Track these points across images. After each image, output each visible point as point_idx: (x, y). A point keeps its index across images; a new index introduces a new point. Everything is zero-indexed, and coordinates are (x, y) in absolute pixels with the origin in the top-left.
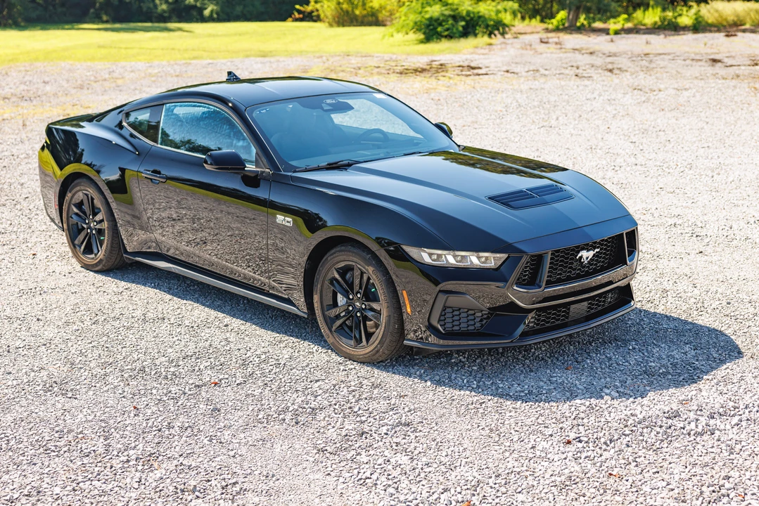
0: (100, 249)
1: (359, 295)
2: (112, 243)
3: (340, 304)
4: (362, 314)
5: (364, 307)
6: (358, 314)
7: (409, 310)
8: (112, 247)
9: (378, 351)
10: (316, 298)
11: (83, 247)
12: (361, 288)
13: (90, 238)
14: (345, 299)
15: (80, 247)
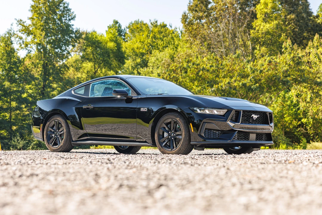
0: (61, 142)
1: (173, 131)
2: (67, 138)
3: (165, 137)
4: (174, 138)
5: (175, 135)
6: (173, 138)
7: (193, 131)
8: (67, 139)
9: (180, 149)
10: (156, 135)
11: (52, 144)
12: (174, 128)
13: (56, 139)
14: (167, 134)
15: (51, 144)
